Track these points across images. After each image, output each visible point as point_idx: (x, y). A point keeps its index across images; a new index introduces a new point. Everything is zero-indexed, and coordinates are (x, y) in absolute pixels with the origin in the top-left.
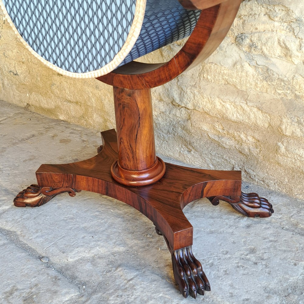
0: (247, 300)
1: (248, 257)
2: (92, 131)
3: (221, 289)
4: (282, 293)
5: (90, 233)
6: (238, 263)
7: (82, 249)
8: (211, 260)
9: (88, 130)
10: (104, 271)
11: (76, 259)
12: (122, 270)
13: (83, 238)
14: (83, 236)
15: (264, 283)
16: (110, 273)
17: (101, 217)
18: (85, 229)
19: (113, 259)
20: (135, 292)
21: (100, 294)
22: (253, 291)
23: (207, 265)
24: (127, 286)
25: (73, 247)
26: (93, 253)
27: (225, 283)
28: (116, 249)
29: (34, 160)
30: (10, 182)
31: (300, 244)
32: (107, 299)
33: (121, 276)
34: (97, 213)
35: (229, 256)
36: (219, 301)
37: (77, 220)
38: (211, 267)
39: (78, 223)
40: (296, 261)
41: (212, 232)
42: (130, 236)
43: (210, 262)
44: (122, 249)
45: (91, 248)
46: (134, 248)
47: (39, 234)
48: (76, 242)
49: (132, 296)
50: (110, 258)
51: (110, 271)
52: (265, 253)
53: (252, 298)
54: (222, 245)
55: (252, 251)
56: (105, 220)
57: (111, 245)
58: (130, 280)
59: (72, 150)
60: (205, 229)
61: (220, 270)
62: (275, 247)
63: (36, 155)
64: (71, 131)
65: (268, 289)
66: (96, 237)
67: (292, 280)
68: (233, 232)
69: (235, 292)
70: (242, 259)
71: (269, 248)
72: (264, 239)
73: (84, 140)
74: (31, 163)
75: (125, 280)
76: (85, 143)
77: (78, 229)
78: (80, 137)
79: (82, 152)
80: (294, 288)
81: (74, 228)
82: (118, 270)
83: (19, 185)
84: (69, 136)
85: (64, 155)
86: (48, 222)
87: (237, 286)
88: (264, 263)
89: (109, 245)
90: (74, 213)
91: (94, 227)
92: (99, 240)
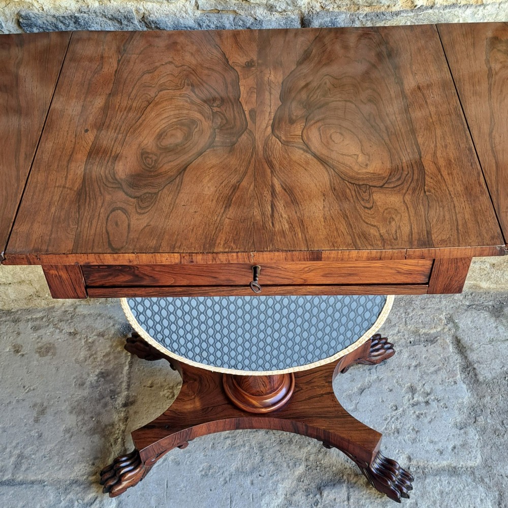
0: (454, 447)
1: (415, 399)
2: (63, 309)
3: (427, 451)
4: (470, 421)
5: (252, 472)
6: (415, 412)
7: (267, 499)
8: (392, 425)
9: (55, 310)
10: (312, 505)
12: (329, 493)
13: (252, 484)
14: (249, 482)
15: (451, 420)
16: (320, 504)
17: (238, 444)
18: (240, 471)
19: (305, 487)
22: (451, 435)
23: (394, 433)
25: (257, 503)
26: (282, 494)
27: (425, 443)
28: (297, 473)
29: (50, 411)
30: (66, 467)
31: (440, 355)
33: (335, 500)
34: (228, 442)
35: (401, 409)
36: (437, 465)
37: (218, 465)
38: (398, 433)
39: (225, 469)
40: (452, 377)
41: (362, 391)
42: (293, 447)
43: (393, 427)
44: (301, 469)
45: (274, 490)
46: (311, 459)
48: (251, 495)
50: (301, 487)
51: (317, 503)
52: (424, 385)
53: (456, 442)
54: (385, 400)
55: (413, 390)
56: (247, 444)
57: (287, 472)
58: (348, 499)
59: (77, 361)
60: (352, 390)
61: (409, 431)
62: (425, 373)
63: (39, 401)
64: (30, 324)
65: (458, 424)
66: (263, 473)
67: (466, 401)
68: (378, 377)
69: (439, 446)
70: (413, 405)
71: (422, 377)
72: (409, 368)
73: (70, 333)
74: (51, 418)
75: (344, 502)
76: (78, 337)
77: (233, 476)
78: (58, 331)
79: (95, 356)
80: (473, 408)
81: (228, 479)
82: (325, 495)
83: (83, 465)
84: (39, 337)
85: (77, 376)
86: (189, 491)
87: (436, 440)
88: (433, 398)
89: (286, 474)
90: (204, 460)
91: (246, 462)
92: (271, 476)
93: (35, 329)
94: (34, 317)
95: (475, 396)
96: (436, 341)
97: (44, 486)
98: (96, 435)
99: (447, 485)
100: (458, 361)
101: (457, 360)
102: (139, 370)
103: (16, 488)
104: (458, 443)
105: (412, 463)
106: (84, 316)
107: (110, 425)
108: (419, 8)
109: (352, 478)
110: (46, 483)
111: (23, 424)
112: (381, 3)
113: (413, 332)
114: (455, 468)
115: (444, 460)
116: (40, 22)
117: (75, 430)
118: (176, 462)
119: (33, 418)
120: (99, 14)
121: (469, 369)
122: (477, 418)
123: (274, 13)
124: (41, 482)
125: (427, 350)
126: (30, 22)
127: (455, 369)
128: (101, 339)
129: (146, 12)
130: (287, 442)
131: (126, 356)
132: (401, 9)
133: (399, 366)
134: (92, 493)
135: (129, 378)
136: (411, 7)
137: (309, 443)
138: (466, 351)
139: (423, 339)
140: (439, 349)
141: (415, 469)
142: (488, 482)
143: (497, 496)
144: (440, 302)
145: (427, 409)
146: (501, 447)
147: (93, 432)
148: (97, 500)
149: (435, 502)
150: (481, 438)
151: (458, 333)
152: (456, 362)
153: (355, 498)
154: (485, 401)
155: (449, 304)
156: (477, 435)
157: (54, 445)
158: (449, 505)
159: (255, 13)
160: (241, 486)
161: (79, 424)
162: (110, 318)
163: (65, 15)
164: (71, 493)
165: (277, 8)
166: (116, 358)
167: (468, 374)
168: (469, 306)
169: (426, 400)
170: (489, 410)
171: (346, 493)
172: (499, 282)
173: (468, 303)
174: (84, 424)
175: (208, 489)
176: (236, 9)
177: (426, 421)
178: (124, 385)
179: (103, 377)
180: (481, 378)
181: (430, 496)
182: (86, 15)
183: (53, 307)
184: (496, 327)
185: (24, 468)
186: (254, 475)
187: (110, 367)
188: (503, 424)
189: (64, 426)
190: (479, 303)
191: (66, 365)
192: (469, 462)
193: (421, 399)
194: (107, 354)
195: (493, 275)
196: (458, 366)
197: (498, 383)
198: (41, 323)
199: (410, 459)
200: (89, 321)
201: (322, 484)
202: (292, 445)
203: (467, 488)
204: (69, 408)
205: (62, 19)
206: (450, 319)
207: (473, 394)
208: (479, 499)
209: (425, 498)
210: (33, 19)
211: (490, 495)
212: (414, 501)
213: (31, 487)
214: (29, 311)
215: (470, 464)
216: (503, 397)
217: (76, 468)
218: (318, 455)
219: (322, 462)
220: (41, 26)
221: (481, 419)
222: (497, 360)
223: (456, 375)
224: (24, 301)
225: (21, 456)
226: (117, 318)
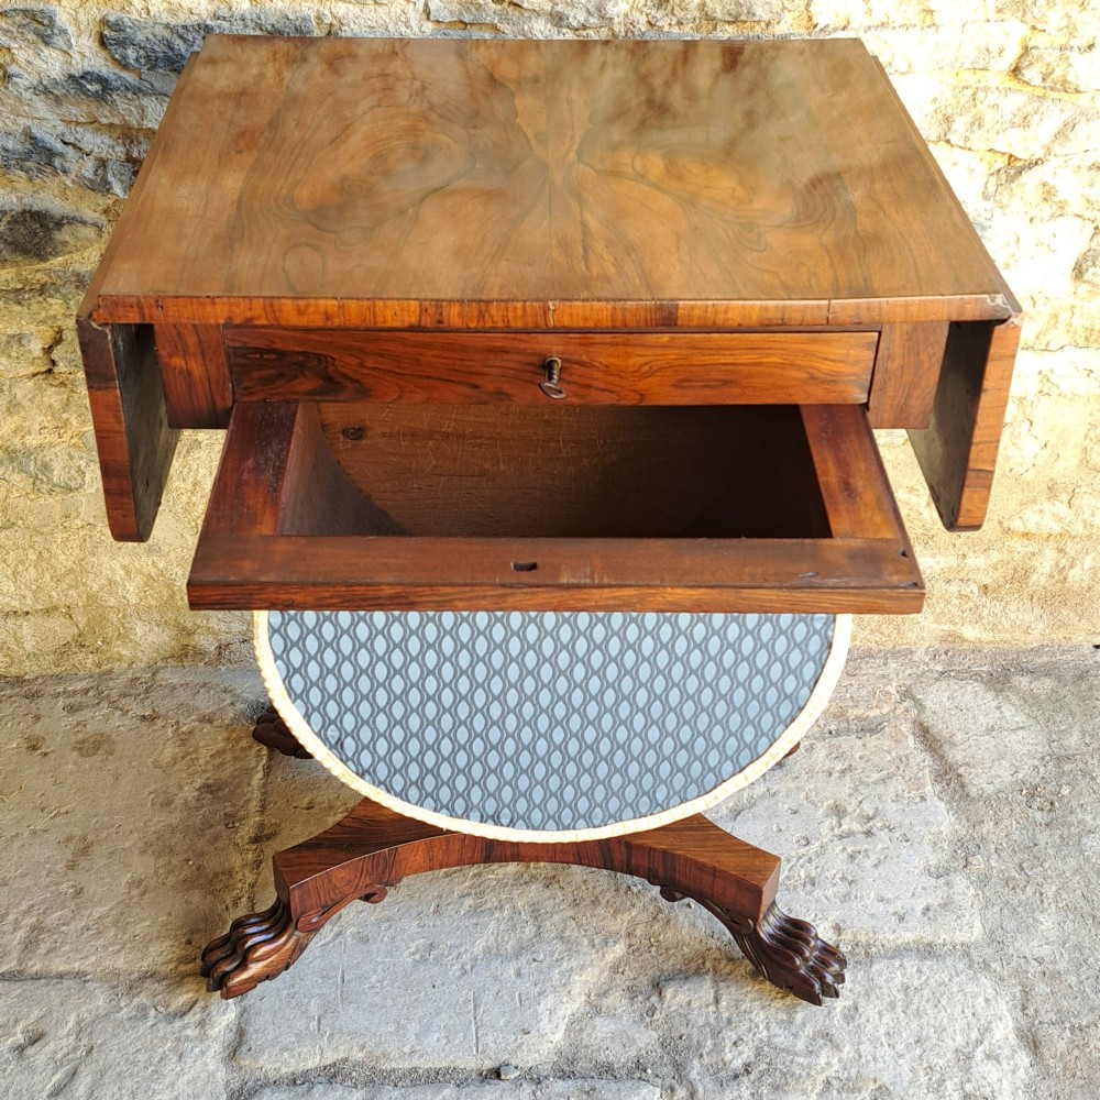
0: (927, 909)
1: (845, 827)
3: (873, 916)
5: (517, 955)
6: (845, 849)
7: (549, 1001)
8: (799, 871)
9: (114, 676)
10: (641, 1015)
11: (563, 1027)
12: (676, 991)
13: (519, 974)
14: (512, 971)
15: (918, 863)
16: (658, 1012)
17: (489, 905)
19: (627, 983)
20: (753, 1016)
21: (696, 1062)
22: (920, 887)
23: (804, 885)
24: (725, 1015)
25: (530, 1008)
26: (580, 994)
27: (869, 902)
28: (610, 957)
29: (100, 849)
30: (131, 948)
31: (889, 752)
32: (721, 1065)
33: (689, 1003)
34: (469, 902)
35: (817, 844)
36: (894, 940)
37: (449, 943)
38: (814, 884)
39: (463, 950)
40: (917, 790)
41: (737, 813)
42: (600, 910)
43: (802, 874)
44: (619, 950)
45: (564, 985)
46: (638, 933)
47: (413, 1028)
48: (517, 994)
49: (757, 1026)
50: (619, 982)
51: (652, 1011)
52: (861, 802)
53: (930, 900)
54: (783, 828)
55: (838, 811)
56: (507, 906)
57: (591, 954)
58: (717, 1001)
59: (156, 764)
60: (717, 812)
61: (834, 882)
62: (862, 782)
63: (77, 832)
64: (61, 702)
65: (932, 869)
66: (542, 956)
67: (946, 830)
68: (768, 790)
69: (898, 906)
70: (841, 837)
71: (856, 789)
72: (830, 775)
73: (144, 717)
74: (103, 861)
75: (707, 1006)
76: (160, 723)
77: (479, 962)
78: (118, 713)
79: (194, 756)
80: (961, 843)
81: (468, 967)
82: (668, 996)
83: (168, 943)
84: (78, 724)
85: (156, 790)
86: (389, 988)
87: (890, 895)
88: (879, 825)
89: (588, 957)
90: (418, 933)
91: (506, 938)
92: (557, 960)
93: (72, 709)
94: (70, 689)
95: (964, 821)
96: (882, 729)
97: (85, 981)
98: (196, 891)
99: (916, 975)
100: (926, 763)
101: (924, 761)
102: (284, 779)
103: (28, 985)
104: (934, 901)
105: (843, 937)
106: (173, 688)
107: (223, 873)
108: (822, 30)
109: (722, 965)
110: (89, 977)
111: (44, 873)
112: (754, 15)
113: (835, 716)
114: (930, 945)
115: (908, 930)
116: (140, 37)
117: (152, 883)
118: (361, 939)
119: (65, 862)
120: (249, 23)
121: (948, 777)
122: (970, 859)
123: (564, 30)
124: (79, 976)
125: (864, 745)
126: (123, 35)
127: (920, 775)
128: (207, 727)
129: (335, 22)
130: (588, 901)
131: (258, 755)
132: (791, 31)
133: (810, 772)
134: (186, 992)
135: (263, 794)
136: (807, 29)
137: (633, 905)
138: (941, 746)
139: (855, 728)
140: (887, 743)
141: (850, 948)
142: (999, 969)
143: (1018, 994)
144: (885, 664)
145: (869, 844)
146: (1020, 909)
147: (189, 884)
148: (197, 1005)
149: (893, 1005)
150: (980, 893)
151: (923, 716)
152: (922, 764)
153: (730, 999)
154: (985, 831)
155: (903, 668)
156: (971, 888)
157: (107, 908)
158: (921, 1009)
159: (531, 29)
160: (496, 979)
161: (161, 871)
162: (225, 691)
163: (188, 23)
164: (142, 995)
165: (571, 20)
166: (235, 759)
167: (948, 785)
168: (943, 673)
169: (865, 828)
170: (993, 846)
171: (712, 992)
172: (1000, 627)
173: (940, 668)
174: (170, 872)
175: (428, 984)
176: (496, 21)
177: (868, 863)
178: (254, 805)
179: (211, 792)
180: (974, 792)
181: (882, 994)
182: (226, 25)
183: (110, 671)
184: (998, 708)
185: (43, 948)
186: (523, 960)
187: (225, 774)
188: (1022, 869)
189: (129, 875)
190: (961, 667)
191: (135, 771)
192: (958, 933)
193: (856, 827)
194: (220, 753)
195: (986, 612)
196: (927, 771)
197: (1007, 799)
198: (84, 699)
199: (838, 929)
200: (183, 696)
201: (663, 978)
202: (599, 908)
203: (956, 979)
204: (141, 845)
205: (182, 32)
206: (907, 694)
207: (959, 819)
208: (981, 999)
209: (873, 997)
210: (128, 30)
211: (1004, 993)
212: (851, 1003)
213: (58, 983)
214: (59, 678)
215: (960, 937)
216: (1019, 823)
217: (154, 950)
218: (652, 926)
219: (661, 938)
220: (142, 45)
221: (978, 862)
222: (1003, 762)
223: (924, 785)
224: (52, 657)
225: (37, 928)
226: (239, 691)
